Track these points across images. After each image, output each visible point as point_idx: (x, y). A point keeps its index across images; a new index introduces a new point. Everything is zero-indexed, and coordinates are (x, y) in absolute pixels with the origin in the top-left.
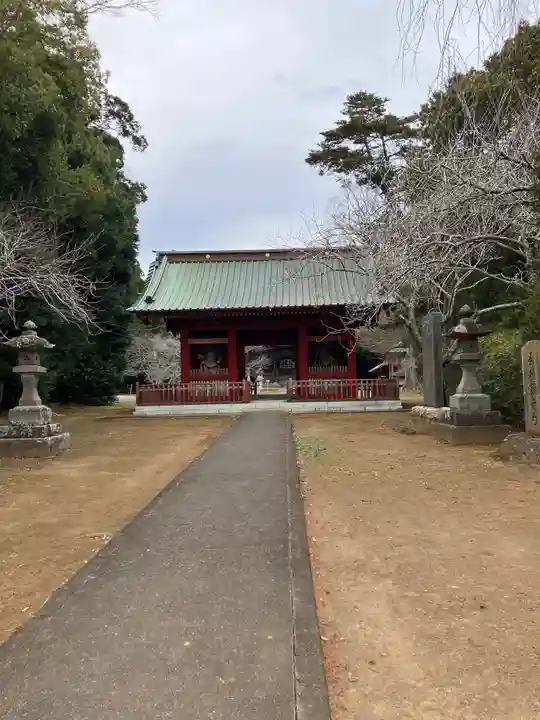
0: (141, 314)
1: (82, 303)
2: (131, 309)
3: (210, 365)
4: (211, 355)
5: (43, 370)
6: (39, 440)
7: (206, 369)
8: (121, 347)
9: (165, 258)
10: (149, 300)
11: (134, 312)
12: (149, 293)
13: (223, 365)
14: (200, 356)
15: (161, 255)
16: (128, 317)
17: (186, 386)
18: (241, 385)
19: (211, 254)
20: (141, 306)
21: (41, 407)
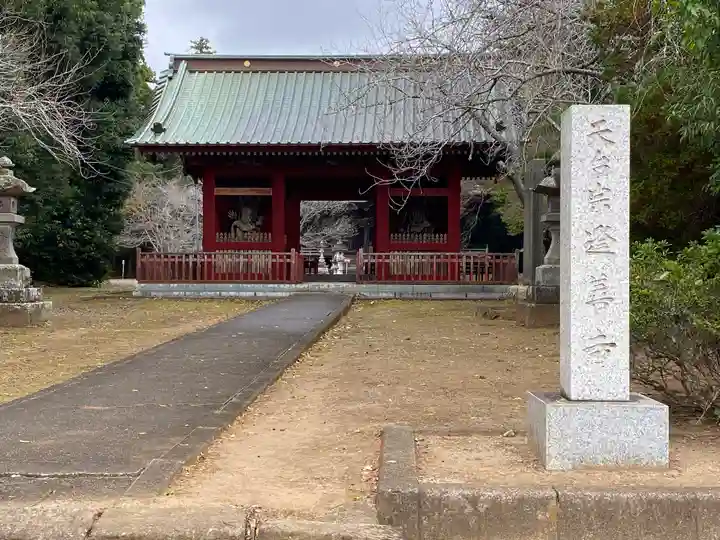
0: (145, 148)
1: (74, 138)
2: (130, 141)
3: (245, 226)
4: (247, 213)
5: (20, 219)
6: (16, 306)
7: (239, 233)
8: (115, 198)
9: (183, 65)
10: (158, 129)
11: (136, 145)
12: (158, 117)
13: (265, 228)
14: (232, 214)
15: (177, 60)
16: (127, 153)
17: (209, 256)
18: (289, 257)
19: (253, 60)
20: (145, 136)
21: (18, 266)
